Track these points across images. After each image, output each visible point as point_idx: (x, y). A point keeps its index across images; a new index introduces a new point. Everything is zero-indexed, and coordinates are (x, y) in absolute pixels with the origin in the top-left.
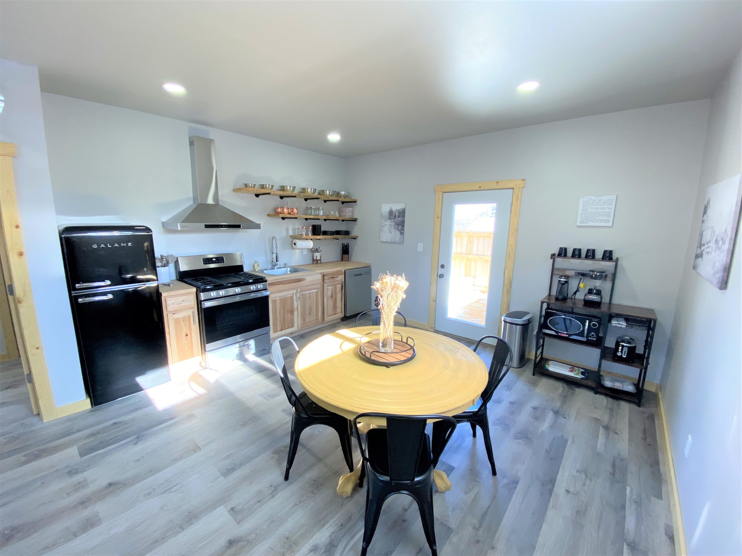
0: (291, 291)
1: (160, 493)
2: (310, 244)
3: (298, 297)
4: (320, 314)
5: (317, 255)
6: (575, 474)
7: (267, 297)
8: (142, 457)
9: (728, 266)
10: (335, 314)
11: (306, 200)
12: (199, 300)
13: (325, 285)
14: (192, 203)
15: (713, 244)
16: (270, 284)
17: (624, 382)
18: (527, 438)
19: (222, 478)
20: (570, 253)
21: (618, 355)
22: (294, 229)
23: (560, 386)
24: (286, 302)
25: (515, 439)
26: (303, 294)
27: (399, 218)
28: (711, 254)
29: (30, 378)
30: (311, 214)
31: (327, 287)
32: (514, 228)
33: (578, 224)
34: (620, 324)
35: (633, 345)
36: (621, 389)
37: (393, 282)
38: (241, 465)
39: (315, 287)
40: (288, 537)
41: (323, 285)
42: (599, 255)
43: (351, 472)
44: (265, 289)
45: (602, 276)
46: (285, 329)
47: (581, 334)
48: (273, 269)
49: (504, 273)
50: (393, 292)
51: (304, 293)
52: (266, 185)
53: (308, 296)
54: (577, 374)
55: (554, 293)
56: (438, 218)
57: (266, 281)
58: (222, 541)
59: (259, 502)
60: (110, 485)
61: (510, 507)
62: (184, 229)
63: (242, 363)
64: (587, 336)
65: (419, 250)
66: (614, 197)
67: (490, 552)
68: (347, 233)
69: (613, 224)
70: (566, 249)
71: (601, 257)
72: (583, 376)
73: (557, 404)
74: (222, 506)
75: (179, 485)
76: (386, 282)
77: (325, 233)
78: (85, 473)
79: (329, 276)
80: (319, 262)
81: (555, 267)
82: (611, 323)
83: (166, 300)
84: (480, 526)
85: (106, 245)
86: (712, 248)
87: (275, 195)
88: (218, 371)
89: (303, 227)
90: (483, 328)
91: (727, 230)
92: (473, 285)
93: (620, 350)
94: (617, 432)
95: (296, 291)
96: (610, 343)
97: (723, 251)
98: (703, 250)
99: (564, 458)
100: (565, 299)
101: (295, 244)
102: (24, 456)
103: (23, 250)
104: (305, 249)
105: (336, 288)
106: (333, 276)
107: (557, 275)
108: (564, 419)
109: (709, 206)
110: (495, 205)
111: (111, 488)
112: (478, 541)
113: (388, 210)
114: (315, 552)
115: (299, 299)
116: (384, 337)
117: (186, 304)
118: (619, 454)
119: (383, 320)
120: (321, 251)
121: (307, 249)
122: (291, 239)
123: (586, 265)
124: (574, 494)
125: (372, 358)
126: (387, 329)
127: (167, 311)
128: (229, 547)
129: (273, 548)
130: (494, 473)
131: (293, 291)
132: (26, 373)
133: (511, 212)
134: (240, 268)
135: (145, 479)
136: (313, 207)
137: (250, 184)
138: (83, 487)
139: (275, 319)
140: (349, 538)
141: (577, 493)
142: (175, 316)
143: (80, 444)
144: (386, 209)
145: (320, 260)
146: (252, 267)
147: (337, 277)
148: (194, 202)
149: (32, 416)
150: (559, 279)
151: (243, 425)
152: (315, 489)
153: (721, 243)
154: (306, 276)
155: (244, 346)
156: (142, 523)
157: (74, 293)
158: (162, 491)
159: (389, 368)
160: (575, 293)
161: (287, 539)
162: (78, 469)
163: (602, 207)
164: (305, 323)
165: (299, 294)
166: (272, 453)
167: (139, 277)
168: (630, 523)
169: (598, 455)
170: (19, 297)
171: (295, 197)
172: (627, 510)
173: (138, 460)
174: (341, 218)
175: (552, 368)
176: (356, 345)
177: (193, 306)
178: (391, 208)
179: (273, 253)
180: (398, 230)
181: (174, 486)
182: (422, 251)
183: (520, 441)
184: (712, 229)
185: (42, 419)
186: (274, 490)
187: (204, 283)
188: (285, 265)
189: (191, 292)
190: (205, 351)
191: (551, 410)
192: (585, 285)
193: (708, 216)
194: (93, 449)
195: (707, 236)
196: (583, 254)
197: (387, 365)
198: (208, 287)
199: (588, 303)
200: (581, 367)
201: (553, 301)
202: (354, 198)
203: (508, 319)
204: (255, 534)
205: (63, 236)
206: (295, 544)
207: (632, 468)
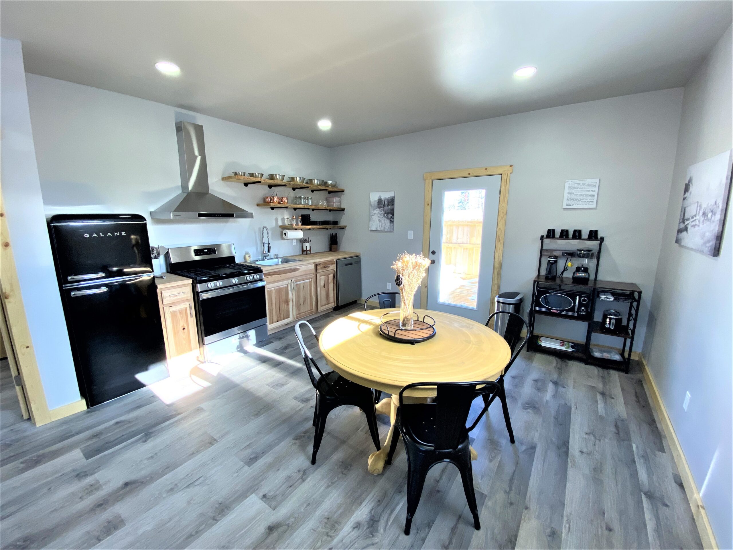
0: (286, 281)
1: (183, 487)
2: (300, 234)
3: (293, 287)
4: (314, 304)
5: (307, 246)
6: (585, 436)
7: (263, 288)
8: (156, 454)
9: (720, 234)
10: (328, 304)
11: (294, 189)
12: (195, 292)
13: (317, 275)
14: (180, 191)
15: (700, 217)
16: (267, 274)
17: (611, 352)
18: (535, 407)
19: (246, 467)
20: (558, 234)
21: (607, 327)
22: (283, 220)
23: (554, 360)
24: (282, 292)
25: (524, 409)
26: (297, 285)
27: (388, 206)
28: (699, 226)
29: (19, 380)
30: (301, 204)
31: (320, 276)
32: (503, 213)
33: (565, 207)
34: (608, 298)
35: (620, 317)
36: (609, 358)
37: (414, 261)
38: (264, 453)
39: (308, 277)
40: (327, 517)
41: (316, 275)
42: (585, 234)
43: (378, 450)
44: (261, 280)
45: (588, 254)
46: (281, 320)
47: (572, 310)
48: (263, 260)
49: (494, 257)
50: (415, 270)
51: (298, 283)
52: (255, 173)
53: (302, 287)
54: (568, 348)
55: (543, 272)
56: (428, 205)
57: (261, 271)
58: (261, 529)
59: (290, 487)
60: (126, 484)
61: (533, 470)
62: (178, 218)
63: (243, 354)
64: (578, 312)
65: (409, 238)
66: (597, 181)
67: (525, 512)
68: (335, 223)
69: (596, 206)
70: (554, 230)
71: (587, 237)
72: (573, 350)
73: (555, 376)
74: (253, 494)
75: (202, 479)
76: (407, 262)
77: (314, 223)
78: (96, 475)
79: (322, 266)
80: (309, 252)
81: (544, 248)
82: (600, 298)
83: (161, 292)
84: (511, 489)
85: (99, 235)
86: (699, 221)
87: (265, 184)
88: (219, 364)
89: (293, 217)
90: (474, 310)
91: (717, 203)
92: (454, 273)
93: (608, 323)
94: (613, 397)
95: (290, 281)
96: (598, 317)
97: (713, 222)
98: (688, 224)
99: (572, 424)
100: (554, 278)
101: (285, 234)
102: (22, 463)
103: (9, 240)
104: (294, 239)
105: (328, 277)
106: (325, 265)
107: (546, 256)
108: (564, 389)
109: (692, 184)
110: (483, 192)
111: (128, 489)
112: (511, 504)
113: (377, 198)
114: (359, 529)
115: (294, 289)
116: (405, 316)
117: (182, 296)
118: (619, 416)
119: (403, 299)
120: (310, 241)
121: (297, 239)
122: (281, 230)
123: (573, 245)
124: (588, 454)
125: (396, 336)
126: (408, 308)
127: (163, 304)
128: (269, 533)
129: (315, 529)
130: (512, 441)
131: (288, 281)
132: (14, 375)
133: (500, 197)
134: (231, 259)
135: (164, 475)
136: (303, 197)
137: (240, 173)
138: (97, 489)
139: (271, 310)
140: (388, 512)
141: (590, 453)
142: (173, 309)
143: (82, 446)
144: (374, 197)
145: (310, 250)
146: (243, 258)
147: (329, 267)
148: (182, 192)
149: (22, 422)
150: (549, 259)
151: (257, 414)
152: (345, 469)
153: (710, 215)
154: (299, 266)
155: (243, 337)
156: (171, 519)
157: (66, 286)
158: (185, 486)
159: (414, 344)
160: (562, 273)
161: (327, 519)
162: (86, 472)
163: (586, 189)
164: (300, 314)
165: (294, 284)
166: (294, 439)
167: (126, 270)
168: (643, 475)
169: (601, 418)
170: (5, 292)
171: (285, 185)
172: (636, 463)
173: (152, 457)
174: (329, 207)
175: (545, 343)
176: (374, 326)
177: (189, 298)
178: (380, 196)
179: (263, 243)
180: (387, 218)
181: (197, 480)
182: (412, 238)
183: (528, 410)
184: (698, 204)
185: (34, 424)
186: (303, 475)
187: (199, 275)
188: (276, 256)
189: (187, 284)
190: (204, 344)
191: (551, 381)
192: (572, 264)
193: (691, 193)
194: (98, 451)
195: (691, 211)
196: (571, 235)
197: (412, 342)
198: (204, 278)
199: (576, 280)
200: (571, 341)
201: (542, 279)
202: (341, 187)
203: (501, 300)
204: (294, 518)
205: (52, 225)
206: (336, 523)
207: (633, 427)
